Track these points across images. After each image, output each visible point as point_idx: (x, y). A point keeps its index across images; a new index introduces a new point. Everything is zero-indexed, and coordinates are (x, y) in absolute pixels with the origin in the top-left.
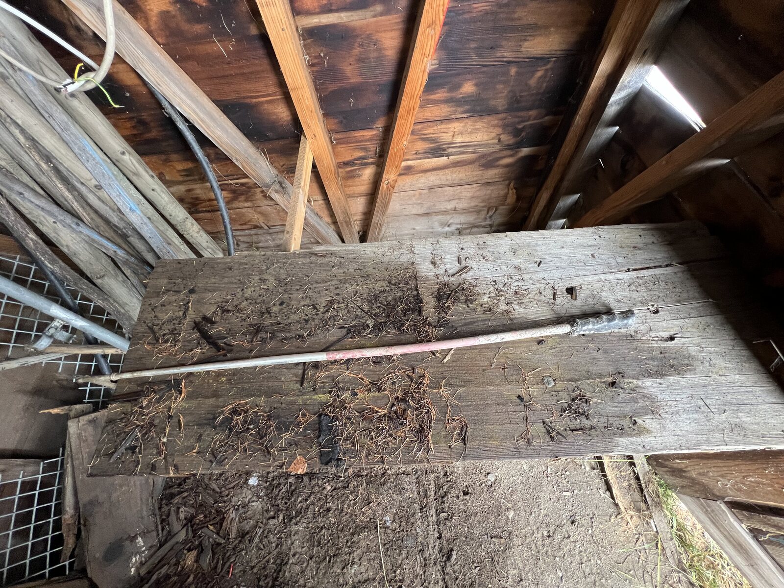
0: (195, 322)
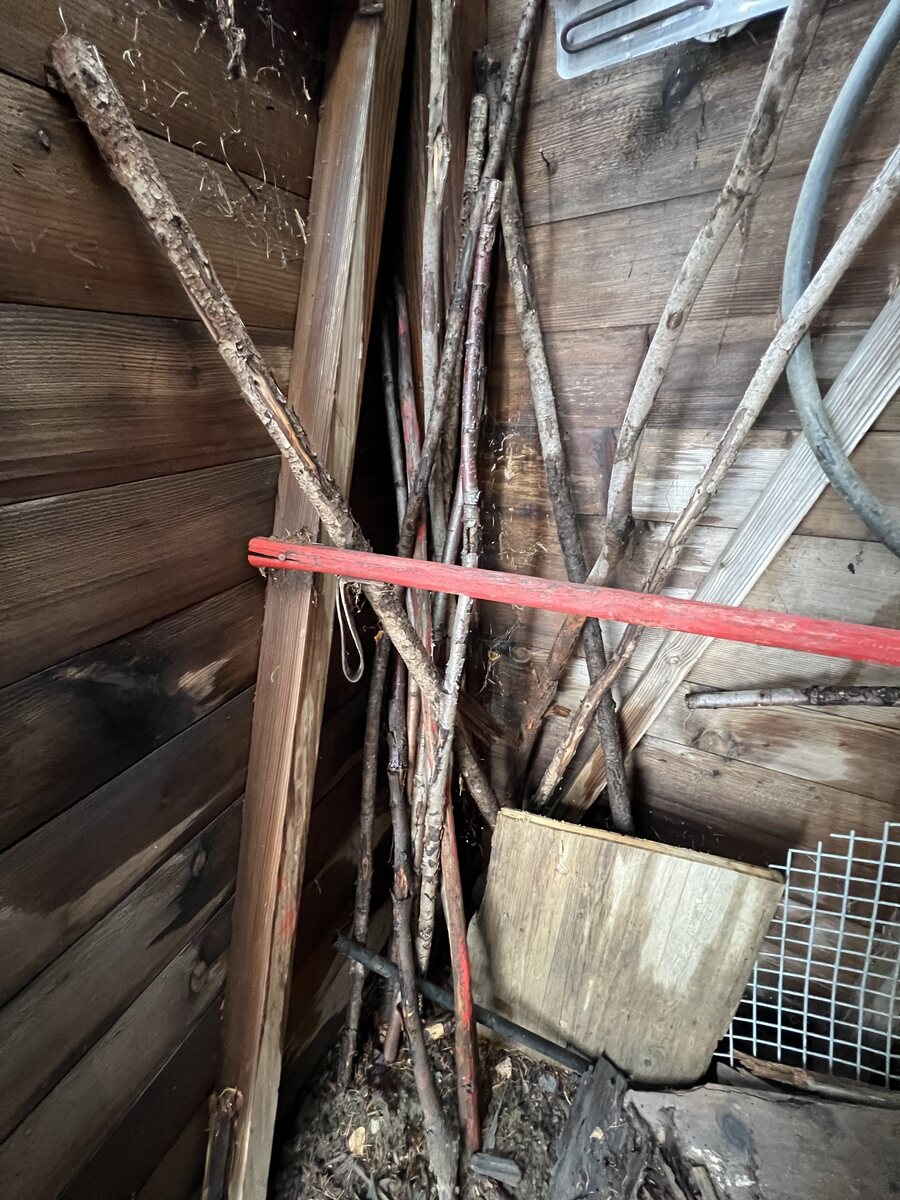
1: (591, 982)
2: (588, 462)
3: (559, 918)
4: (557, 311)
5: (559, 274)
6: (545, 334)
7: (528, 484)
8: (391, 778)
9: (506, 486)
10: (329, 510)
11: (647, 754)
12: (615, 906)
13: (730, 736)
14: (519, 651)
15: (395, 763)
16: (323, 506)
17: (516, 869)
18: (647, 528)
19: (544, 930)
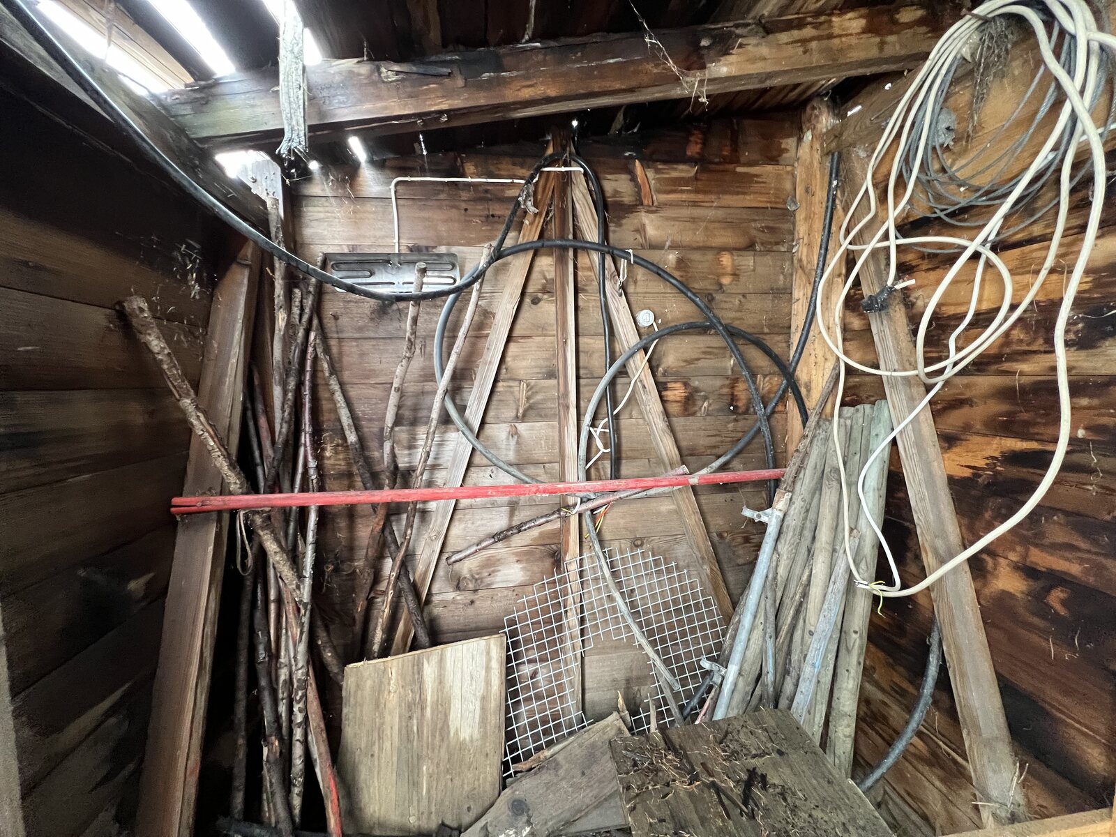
0: (754, 769)
1: (425, 768)
2: (373, 444)
3: (396, 727)
4: (346, 375)
5: (346, 360)
6: (341, 384)
7: (339, 460)
8: (260, 667)
9: (326, 462)
10: (233, 475)
11: (435, 607)
12: (429, 698)
13: (472, 576)
14: (345, 566)
15: (262, 655)
16: (229, 473)
17: (362, 706)
18: (409, 474)
19: (387, 745)
